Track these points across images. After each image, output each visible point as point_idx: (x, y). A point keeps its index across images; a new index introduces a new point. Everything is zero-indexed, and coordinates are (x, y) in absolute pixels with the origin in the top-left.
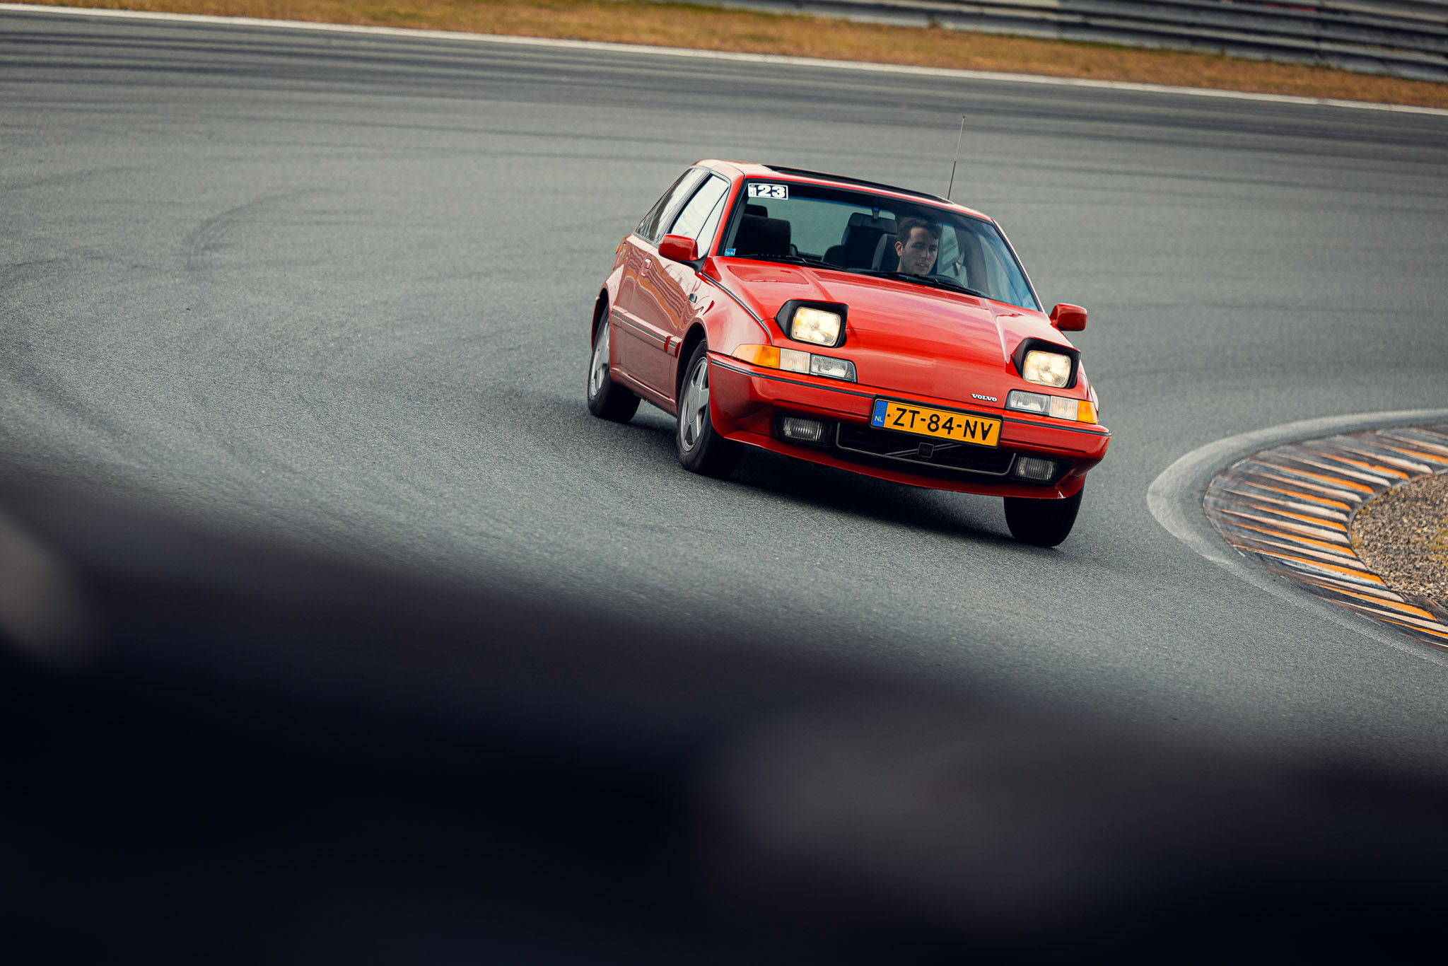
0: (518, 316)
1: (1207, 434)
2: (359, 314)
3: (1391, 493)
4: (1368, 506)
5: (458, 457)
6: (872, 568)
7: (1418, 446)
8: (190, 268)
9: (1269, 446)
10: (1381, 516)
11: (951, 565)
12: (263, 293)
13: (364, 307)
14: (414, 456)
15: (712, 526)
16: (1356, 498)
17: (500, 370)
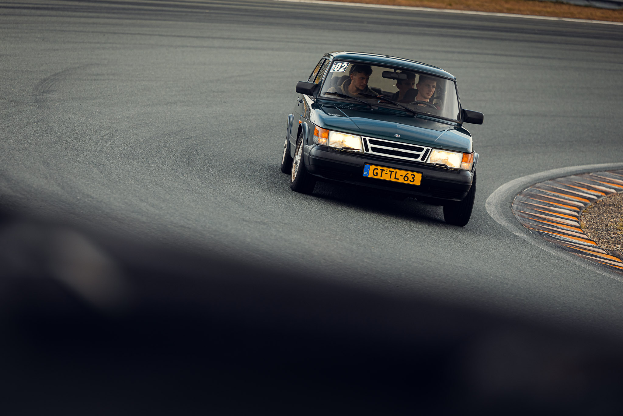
0: (190, 123)
1: (511, 176)
2: (117, 122)
3: (598, 202)
4: (587, 209)
5: (167, 190)
6: (362, 240)
7: (609, 180)
8: (37, 101)
9: (541, 181)
10: (594, 213)
11: (398, 239)
12: (71, 113)
13: (118, 119)
14: (147, 189)
15: (287, 221)
16: (582, 205)
17: (183, 148)
